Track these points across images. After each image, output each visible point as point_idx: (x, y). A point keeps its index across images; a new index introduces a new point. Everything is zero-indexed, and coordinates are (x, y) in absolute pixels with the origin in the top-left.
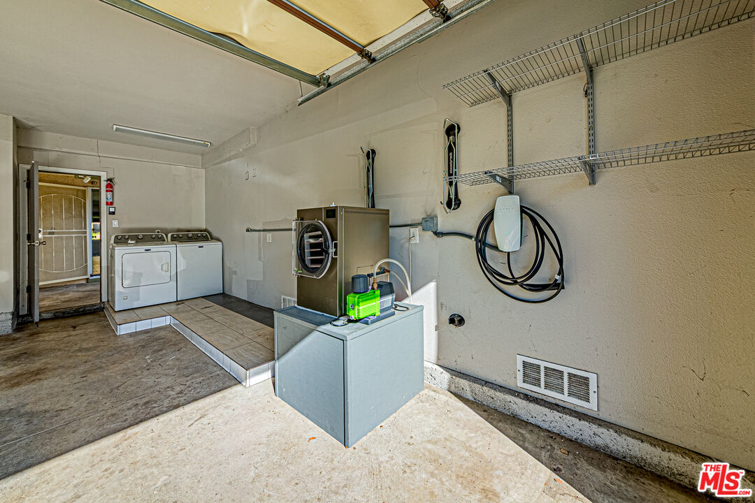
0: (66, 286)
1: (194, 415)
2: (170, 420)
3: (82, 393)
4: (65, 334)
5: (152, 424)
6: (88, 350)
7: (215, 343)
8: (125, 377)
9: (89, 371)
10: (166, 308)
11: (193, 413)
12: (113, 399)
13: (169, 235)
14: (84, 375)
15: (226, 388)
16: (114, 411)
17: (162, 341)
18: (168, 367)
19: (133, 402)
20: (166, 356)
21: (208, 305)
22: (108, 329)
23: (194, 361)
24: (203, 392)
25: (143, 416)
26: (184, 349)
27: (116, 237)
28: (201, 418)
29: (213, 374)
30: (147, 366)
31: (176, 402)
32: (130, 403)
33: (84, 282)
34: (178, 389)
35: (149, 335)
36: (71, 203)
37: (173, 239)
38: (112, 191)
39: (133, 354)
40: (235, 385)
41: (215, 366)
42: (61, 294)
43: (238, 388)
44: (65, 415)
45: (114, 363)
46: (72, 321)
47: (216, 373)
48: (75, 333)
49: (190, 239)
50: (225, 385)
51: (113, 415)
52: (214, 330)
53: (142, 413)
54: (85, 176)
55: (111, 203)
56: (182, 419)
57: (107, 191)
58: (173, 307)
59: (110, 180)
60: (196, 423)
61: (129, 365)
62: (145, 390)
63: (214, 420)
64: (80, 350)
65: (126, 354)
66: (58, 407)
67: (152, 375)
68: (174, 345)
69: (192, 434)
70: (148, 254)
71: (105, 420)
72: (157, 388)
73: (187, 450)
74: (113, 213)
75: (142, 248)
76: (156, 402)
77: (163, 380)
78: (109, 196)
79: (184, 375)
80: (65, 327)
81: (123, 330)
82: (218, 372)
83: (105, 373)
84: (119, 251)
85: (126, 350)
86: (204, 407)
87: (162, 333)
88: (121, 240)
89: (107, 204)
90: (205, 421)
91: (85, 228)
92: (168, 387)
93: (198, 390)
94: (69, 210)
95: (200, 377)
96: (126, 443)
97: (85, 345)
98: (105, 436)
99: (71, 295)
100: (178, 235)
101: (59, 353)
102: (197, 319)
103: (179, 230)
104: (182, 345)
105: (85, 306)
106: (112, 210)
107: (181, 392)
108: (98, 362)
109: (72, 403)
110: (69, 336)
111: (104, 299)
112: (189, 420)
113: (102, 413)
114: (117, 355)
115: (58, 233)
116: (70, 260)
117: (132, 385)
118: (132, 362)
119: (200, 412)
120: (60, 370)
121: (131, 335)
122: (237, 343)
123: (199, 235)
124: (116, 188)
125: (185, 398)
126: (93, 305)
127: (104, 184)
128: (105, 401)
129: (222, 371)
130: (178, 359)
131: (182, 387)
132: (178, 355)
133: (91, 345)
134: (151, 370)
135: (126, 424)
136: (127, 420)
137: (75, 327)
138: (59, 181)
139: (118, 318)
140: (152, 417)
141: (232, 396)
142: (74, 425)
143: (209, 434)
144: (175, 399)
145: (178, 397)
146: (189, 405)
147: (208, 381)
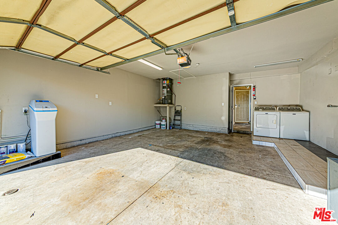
0: (242, 123)
1: (270, 186)
2: (260, 182)
3: (237, 157)
4: (238, 138)
5: (254, 178)
6: (243, 145)
7: (291, 163)
8: (250, 158)
9: (241, 152)
10: (273, 139)
11: (270, 185)
12: (245, 164)
13: (278, 108)
14: (240, 152)
15: (291, 186)
16: (244, 167)
17: (268, 152)
18: (266, 163)
19: (250, 168)
20: (267, 158)
21: (296, 144)
22: (251, 141)
23: (279, 166)
24: (278, 180)
25: (251, 174)
26: (275, 159)
27: (255, 108)
28: (273, 189)
29: (287, 176)
30: (259, 158)
31: (265, 177)
32: (249, 168)
33: (248, 123)
34: (268, 173)
35: (264, 148)
36: (244, 96)
37: (280, 109)
38: (255, 91)
39: (256, 152)
40: (298, 188)
41: (289, 173)
42: (241, 126)
43: (300, 191)
44: (232, 160)
45: (249, 152)
46: (241, 135)
47: (288, 177)
48: (241, 139)
49: (289, 110)
50: (292, 185)
51: (243, 168)
52: (294, 157)
53: (252, 173)
54: (248, 86)
55: (255, 95)
56: (265, 184)
57: (253, 91)
58: (278, 140)
59: (254, 86)
60: (270, 189)
61: (253, 155)
62: (255, 166)
63: (279, 194)
64: (241, 144)
65: (253, 151)
66: (231, 157)
67: (260, 163)
68: (272, 156)
69: (267, 192)
70: (266, 115)
71: (240, 168)
72: (260, 168)
73: (262, 196)
74: (255, 99)
75: (264, 112)
76: (257, 172)
77: (263, 166)
78: (254, 93)
79: (272, 169)
80: (239, 136)
81: (254, 143)
82: (290, 177)
83: (245, 154)
84: (256, 113)
85: (254, 150)
86: (276, 186)
87: (269, 149)
88: (257, 109)
89: (253, 95)
90: (275, 191)
91: (248, 104)
92: (264, 170)
93: (276, 178)
94: (244, 98)
95: (279, 173)
96: (244, 178)
97: (242, 143)
98: (239, 173)
99: (243, 127)
100: (282, 108)
101: (236, 143)
102: (287, 149)
103: (284, 106)
104: (276, 157)
105: (246, 131)
106: (255, 97)
107: (268, 175)
108: (244, 150)
109: (234, 158)
110: (239, 139)
111: (252, 130)
112: (267, 186)
113: (240, 166)
114: (250, 150)
115: (241, 106)
116: (244, 115)
117: (251, 162)
118: (254, 155)
119: (274, 187)
120: (234, 148)
121: (257, 145)
122: (306, 169)
123: (295, 108)
124: (256, 89)
125: (269, 178)
126: (248, 131)
127: (252, 88)
128: (242, 162)
129: (293, 178)
130: (272, 162)
131: (270, 173)
132: (273, 160)
133: (244, 144)
134: (260, 161)
135: (245, 173)
136: (246, 172)
137: (241, 137)
138: (242, 89)
139: (254, 138)
140: (254, 176)
141: (293, 191)
142: (233, 164)
143: (274, 198)
144: (265, 175)
145: (266, 176)
146: (270, 181)
147: (283, 177)
